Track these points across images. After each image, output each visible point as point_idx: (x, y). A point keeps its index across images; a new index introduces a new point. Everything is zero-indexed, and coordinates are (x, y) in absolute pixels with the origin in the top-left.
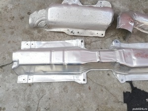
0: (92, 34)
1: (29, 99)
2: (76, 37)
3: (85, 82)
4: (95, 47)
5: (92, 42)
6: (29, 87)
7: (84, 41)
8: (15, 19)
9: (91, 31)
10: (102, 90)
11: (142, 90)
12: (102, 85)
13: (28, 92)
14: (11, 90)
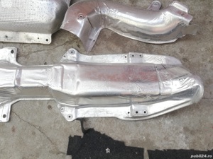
0: (30, 39)
2: (5, 45)
3: (5, 120)
4: (35, 60)
5: (30, 53)
7: (15, 51)
9: (27, 33)
10: (34, 133)
11: (102, 133)
12: (36, 124)
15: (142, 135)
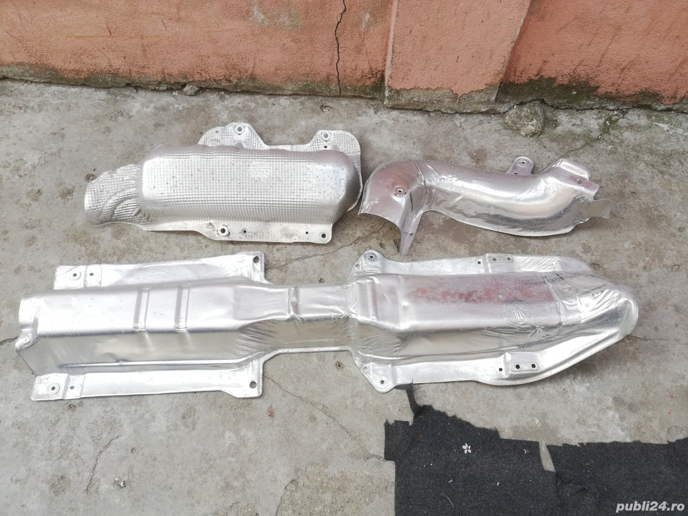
0: (291, 236)
1: (64, 452)
2: (238, 247)
3: (254, 392)
4: (300, 276)
5: (289, 261)
6: (68, 414)
7: (262, 259)
8: (42, 197)
9: (285, 225)
10: (313, 419)
11: (450, 414)
12: (316, 400)
13: (62, 429)
14: (9, 423)
15: (531, 415)
